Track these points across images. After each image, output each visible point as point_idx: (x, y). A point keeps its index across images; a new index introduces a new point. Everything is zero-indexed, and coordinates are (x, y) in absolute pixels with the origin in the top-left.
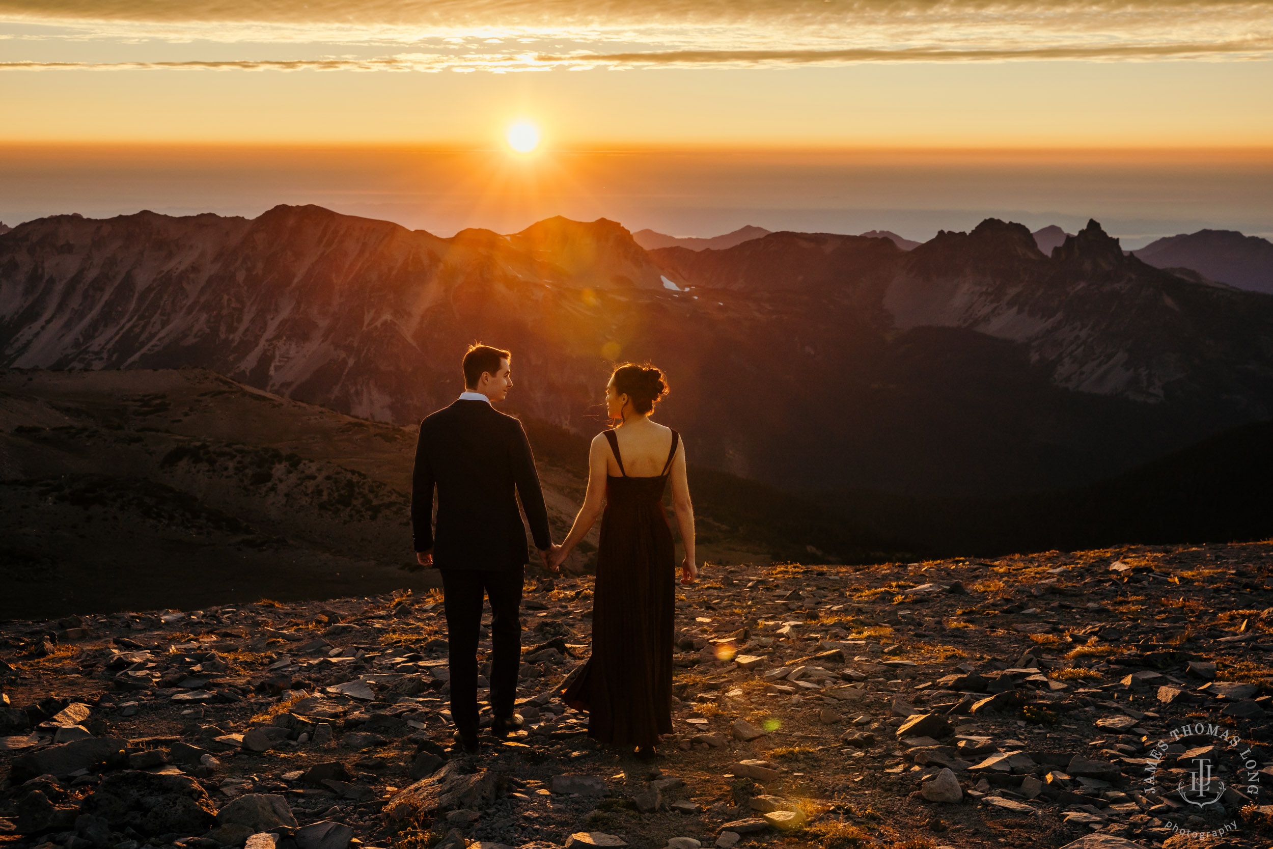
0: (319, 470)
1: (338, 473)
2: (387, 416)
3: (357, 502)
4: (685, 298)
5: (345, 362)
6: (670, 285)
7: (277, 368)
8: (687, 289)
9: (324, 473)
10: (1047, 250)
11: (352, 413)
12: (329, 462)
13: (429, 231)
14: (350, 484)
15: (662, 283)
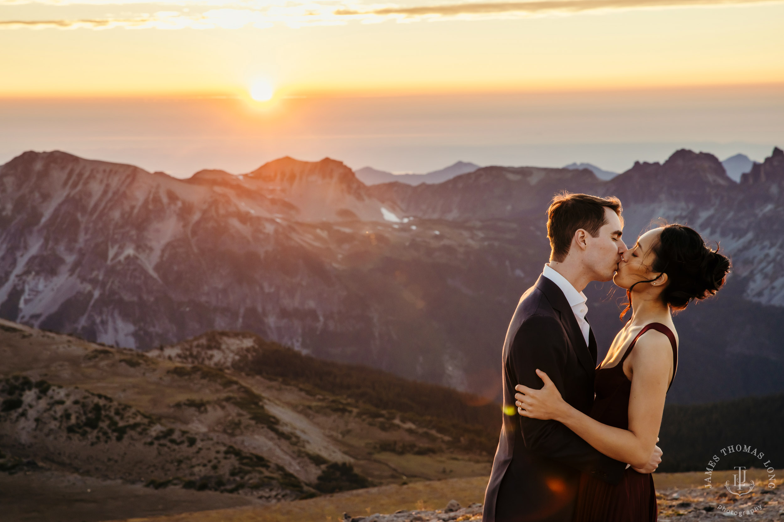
0: (68, 395)
1: (85, 398)
2: (131, 343)
3: (104, 425)
4: (404, 228)
5: (90, 294)
6: (390, 216)
7: (27, 302)
8: (406, 220)
9: (72, 398)
10: (735, 175)
11: (99, 341)
12: (77, 388)
13: (168, 172)
14: (97, 408)
15: (381, 215)
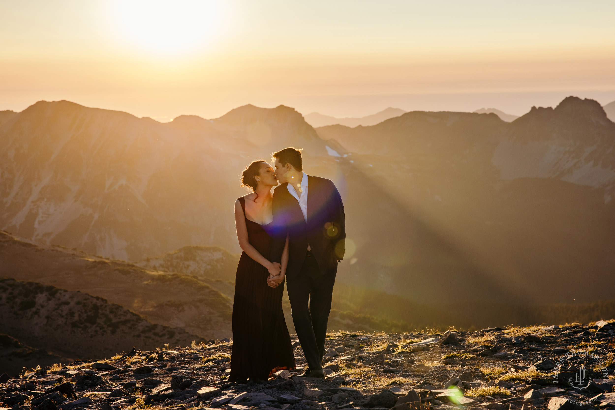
0: (72, 297)
2: (124, 256)
3: (101, 321)
4: (344, 162)
5: (91, 216)
6: (332, 153)
7: (40, 222)
8: (346, 156)
9: (76, 300)
11: (98, 254)
12: (79, 292)
13: (153, 118)
14: (95, 307)
15: (326, 152)
